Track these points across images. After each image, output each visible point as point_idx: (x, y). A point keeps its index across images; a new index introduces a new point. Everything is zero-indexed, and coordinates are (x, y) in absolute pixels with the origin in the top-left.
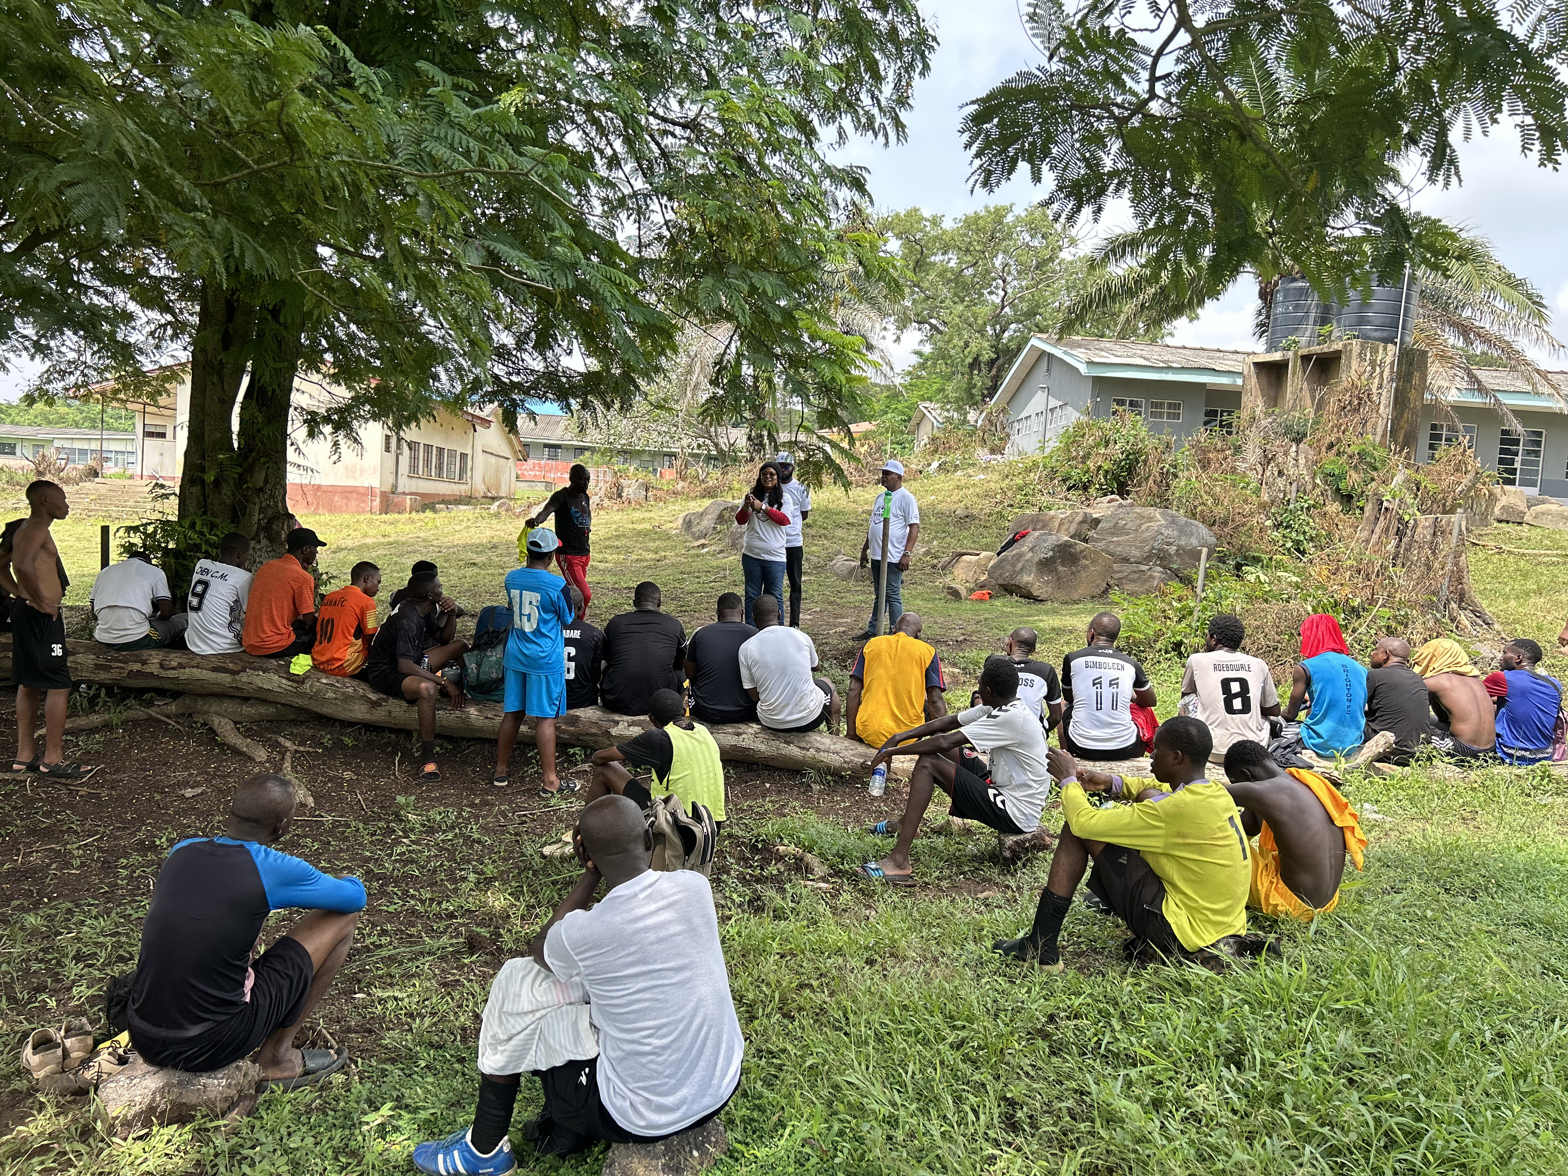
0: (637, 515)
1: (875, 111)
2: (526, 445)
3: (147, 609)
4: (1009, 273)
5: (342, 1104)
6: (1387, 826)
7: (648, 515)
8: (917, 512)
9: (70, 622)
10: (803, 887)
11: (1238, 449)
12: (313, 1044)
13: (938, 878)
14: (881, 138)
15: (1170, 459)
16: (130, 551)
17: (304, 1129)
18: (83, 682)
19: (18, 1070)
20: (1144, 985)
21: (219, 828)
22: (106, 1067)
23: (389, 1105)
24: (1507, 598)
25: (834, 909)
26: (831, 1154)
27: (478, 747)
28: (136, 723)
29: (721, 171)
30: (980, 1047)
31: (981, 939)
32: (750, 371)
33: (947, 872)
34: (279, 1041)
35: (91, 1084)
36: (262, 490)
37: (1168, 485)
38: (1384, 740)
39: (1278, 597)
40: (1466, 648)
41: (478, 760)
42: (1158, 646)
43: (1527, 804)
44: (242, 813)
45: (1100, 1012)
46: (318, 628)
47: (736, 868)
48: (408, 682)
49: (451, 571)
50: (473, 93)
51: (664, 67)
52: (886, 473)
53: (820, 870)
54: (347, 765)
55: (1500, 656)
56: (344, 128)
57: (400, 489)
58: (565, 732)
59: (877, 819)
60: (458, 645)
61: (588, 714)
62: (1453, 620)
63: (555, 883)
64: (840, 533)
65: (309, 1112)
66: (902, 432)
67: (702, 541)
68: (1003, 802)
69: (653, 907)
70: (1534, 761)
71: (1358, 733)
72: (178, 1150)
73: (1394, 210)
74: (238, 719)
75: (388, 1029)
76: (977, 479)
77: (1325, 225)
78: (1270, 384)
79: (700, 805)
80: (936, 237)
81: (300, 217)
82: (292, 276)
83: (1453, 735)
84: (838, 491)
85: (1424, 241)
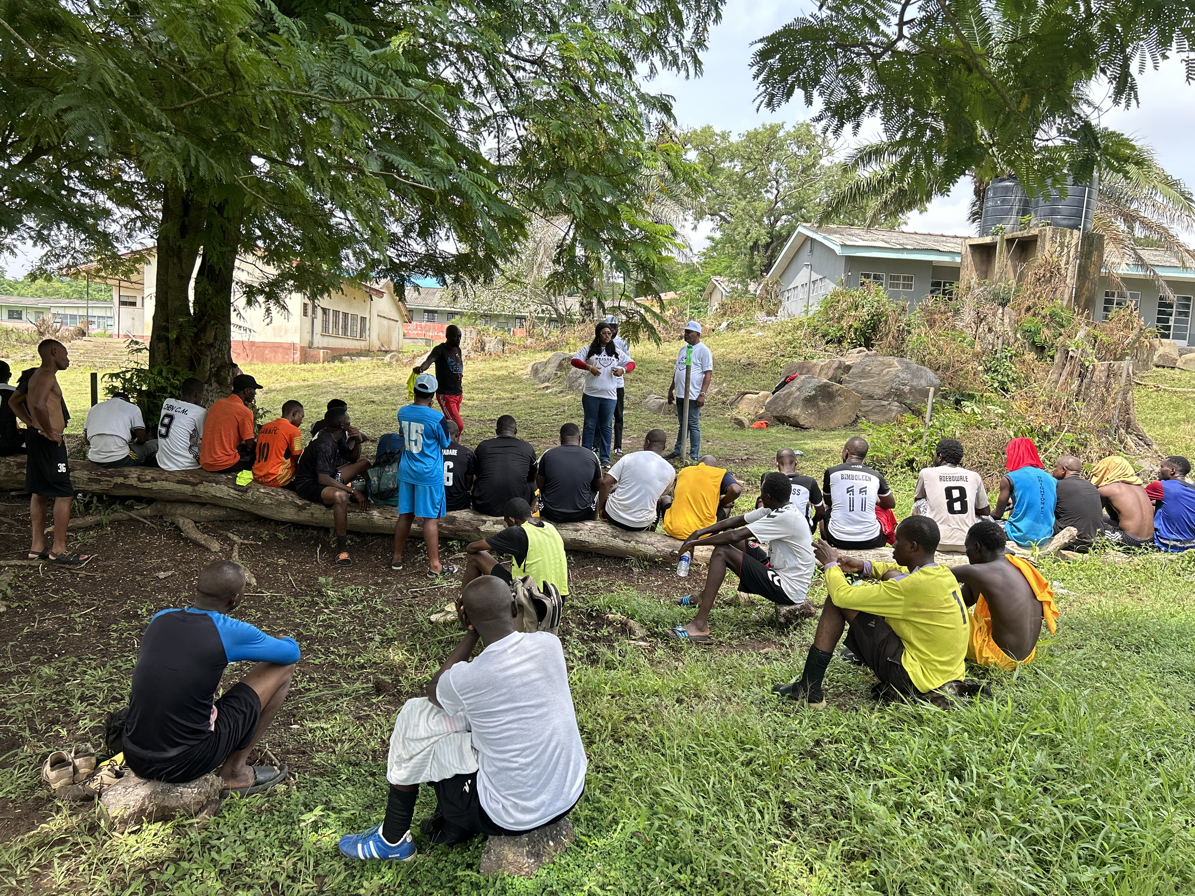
0: (497, 364)
1: (679, 51)
2: (411, 311)
3: (127, 436)
4: (781, 176)
5: (285, 807)
6: (1071, 599)
7: (505, 364)
8: (711, 361)
9: (70, 445)
10: (628, 644)
11: (957, 312)
12: (262, 762)
13: (729, 638)
14: (683, 73)
15: (905, 319)
16: (113, 392)
17: (257, 825)
18: (80, 492)
19: (40, 782)
20: (888, 718)
21: (185, 601)
22: (107, 780)
23: (320, 807)
24: (1163, 425)
25: (651, 661)
26: (653, 843)
27: (380, 540)
28: (120, 523)
29: (562, 97)
30: (764, 765)
31: (764, 683)
32: (582, 252)
33: (736, 634)
34: (236, 760)
35: (95, 792)
36: (212, 345)
37: (903, 339)
38: (1069, 533)
39: (987, 425)
40: (1131, 463)
41: (380, 550)
42: (896, 462)
43: (1177, 582)
44: (204, 590)
45: (854, 738)
46: (257, 450)
47: (577, 631)
48: (326, 492)
49: (356, 407)
50: (370, 37)
51: (517, 17)
52: (688, 332)
53: (640, 632)
54: (280, 554)
55: (1158, 469)
56: (274, 65)
57: (315, 345)
58: (445, 529)
59: (682, 594)
60: (363, 463)
61: (463, 515)
62: (1121, 442)
63: (440, 642)
64: (651, 377)
65: (260, 812)
66: (698, 300)
67: (547, 384)
68: (779, 581)
69: (518, 659)
70: (1184, 549)
71: (1049, 528)
72: (162, 841)
73: (1087, 127)
74: (197, 519)
75: (317, 751)
76: (756, 335)
77: (1033, 137)
78: (982, 262)
79: (549, 583)
80: (725, 148)
81: (240, 134)
82: (235, 180)
83: (1121, 530)
84: (651, 346)
85: (1110, 151)
